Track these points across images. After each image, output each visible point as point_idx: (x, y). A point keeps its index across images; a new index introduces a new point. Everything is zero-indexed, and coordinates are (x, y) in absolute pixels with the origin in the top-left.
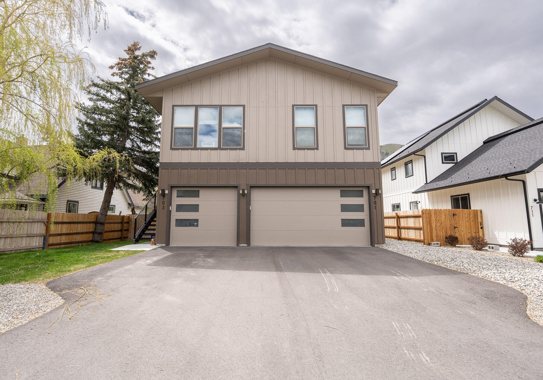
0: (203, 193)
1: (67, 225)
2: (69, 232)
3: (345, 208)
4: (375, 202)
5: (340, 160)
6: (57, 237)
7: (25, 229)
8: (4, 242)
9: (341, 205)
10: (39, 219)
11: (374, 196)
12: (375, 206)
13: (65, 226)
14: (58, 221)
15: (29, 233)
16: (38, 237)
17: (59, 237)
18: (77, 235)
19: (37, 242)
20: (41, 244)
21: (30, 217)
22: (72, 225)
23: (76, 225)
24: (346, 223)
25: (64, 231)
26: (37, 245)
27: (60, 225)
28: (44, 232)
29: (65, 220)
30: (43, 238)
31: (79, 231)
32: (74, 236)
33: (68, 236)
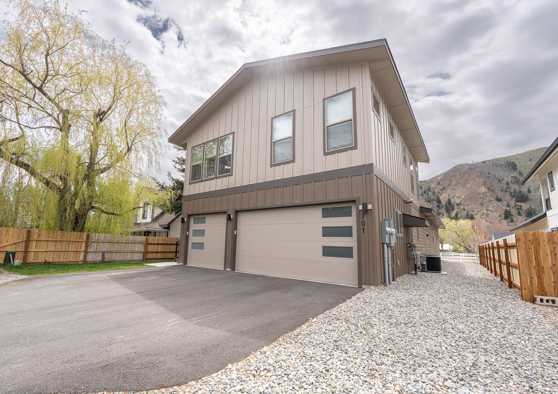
0: (209, 219)
1: (162, 246)
2: (163, 251)
3: (328, 232)
4: (363, 222)
5: (319, 170)
6: (153, 254)
7: (130, 247)
8: (115, 255)
9: (323, 228)
10: (139, 241)
11: (362, 214)
12: (363, 228)
13: (160, 246)
14: (154, 243)
15: (132, 250)
16: (139, 254)
17: (155, 254)
18: (170, 254)
19: (139, 257)
20: (141, 258)
21: (133, 240)
22: (166, 246)
23: (169, 246)
24: (328, 252)
25: (160, 250)
26: (138, 258)
27: (156, 246)
28: (143, 250)
29: (160, 242)
30: (142, 254)
31: (172, 251)
32: (168, 254)
33: (162, 254)
